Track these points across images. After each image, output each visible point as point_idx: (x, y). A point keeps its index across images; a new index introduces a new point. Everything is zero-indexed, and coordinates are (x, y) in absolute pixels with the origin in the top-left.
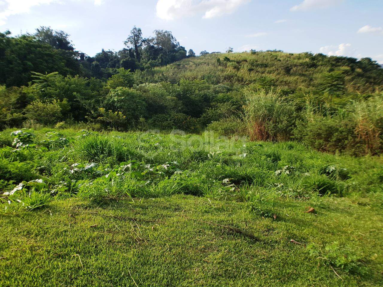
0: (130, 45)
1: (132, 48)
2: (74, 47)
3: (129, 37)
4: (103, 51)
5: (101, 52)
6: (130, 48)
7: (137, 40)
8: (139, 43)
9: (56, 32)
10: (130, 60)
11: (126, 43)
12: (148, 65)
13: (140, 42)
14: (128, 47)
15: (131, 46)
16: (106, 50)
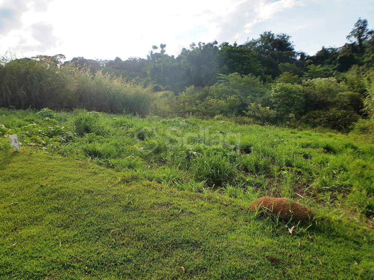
0: (354, 38)
1: (355, 43)
2: (294, 47)
3: (352, 30)
4: (323, 48)
5: (321, 49)
6: (353, 42)
7: (362, 32)
8: (364, 36)
9: (278, 36)
10: (348, 55)
11: (348, 37)
12: (370, 59)
13: (365, 34)
14: (350, 41)
15: (354, 40)
16: (327, 47)
